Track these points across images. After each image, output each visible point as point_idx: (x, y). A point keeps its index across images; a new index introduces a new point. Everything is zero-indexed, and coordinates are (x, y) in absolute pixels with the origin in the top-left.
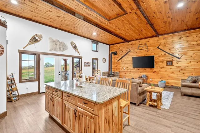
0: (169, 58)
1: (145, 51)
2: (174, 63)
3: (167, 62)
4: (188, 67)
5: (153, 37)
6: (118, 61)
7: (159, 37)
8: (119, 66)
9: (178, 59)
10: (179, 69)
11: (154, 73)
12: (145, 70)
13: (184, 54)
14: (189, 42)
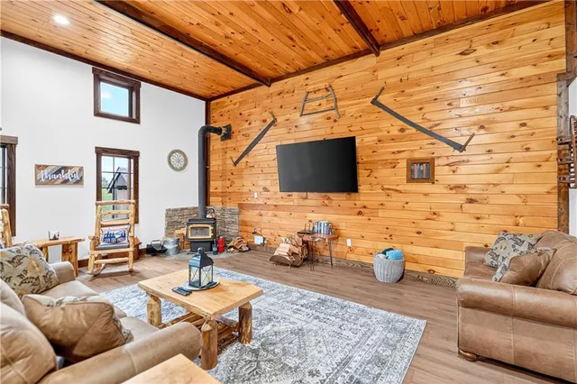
0: (421, 148)
1: (329, 118)
2: (441, 172)
3: (412, 163)
4: (497, 189)
5: (356, 55)
6: (235, 164)
7: (378, 55)
8: (238, 183)
9: (457, 152)
10: (460, 199)
11: (360, 213)
12: (327, 202)
13: (482, 127)
14: (502, 68)
